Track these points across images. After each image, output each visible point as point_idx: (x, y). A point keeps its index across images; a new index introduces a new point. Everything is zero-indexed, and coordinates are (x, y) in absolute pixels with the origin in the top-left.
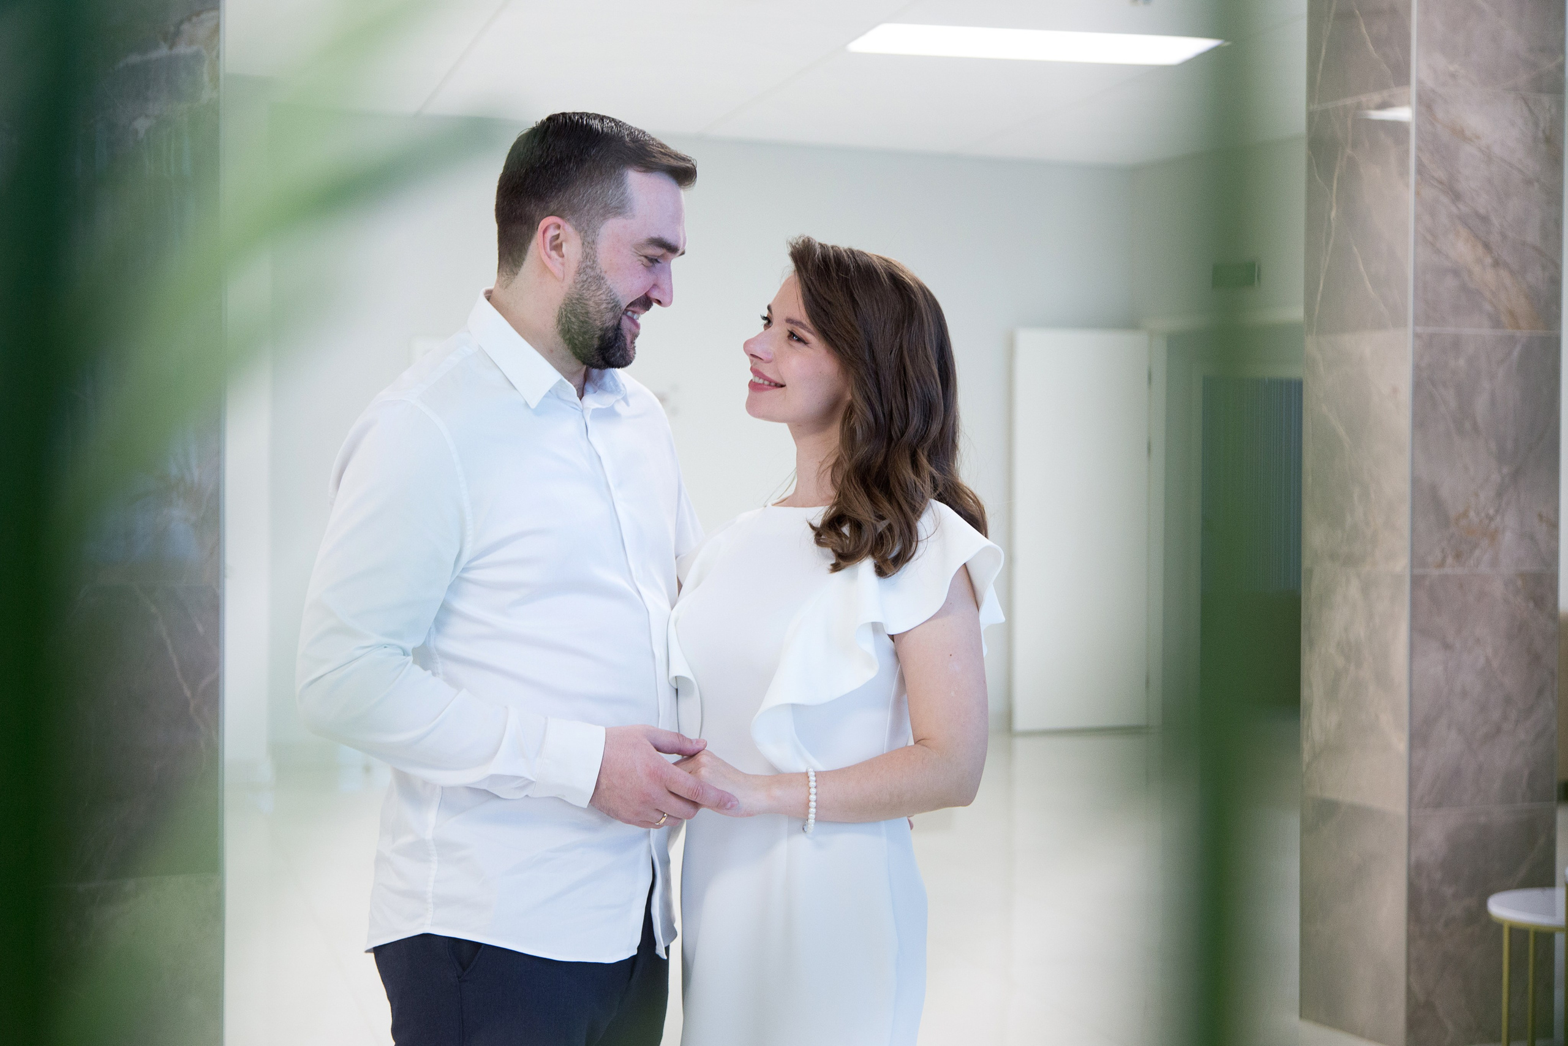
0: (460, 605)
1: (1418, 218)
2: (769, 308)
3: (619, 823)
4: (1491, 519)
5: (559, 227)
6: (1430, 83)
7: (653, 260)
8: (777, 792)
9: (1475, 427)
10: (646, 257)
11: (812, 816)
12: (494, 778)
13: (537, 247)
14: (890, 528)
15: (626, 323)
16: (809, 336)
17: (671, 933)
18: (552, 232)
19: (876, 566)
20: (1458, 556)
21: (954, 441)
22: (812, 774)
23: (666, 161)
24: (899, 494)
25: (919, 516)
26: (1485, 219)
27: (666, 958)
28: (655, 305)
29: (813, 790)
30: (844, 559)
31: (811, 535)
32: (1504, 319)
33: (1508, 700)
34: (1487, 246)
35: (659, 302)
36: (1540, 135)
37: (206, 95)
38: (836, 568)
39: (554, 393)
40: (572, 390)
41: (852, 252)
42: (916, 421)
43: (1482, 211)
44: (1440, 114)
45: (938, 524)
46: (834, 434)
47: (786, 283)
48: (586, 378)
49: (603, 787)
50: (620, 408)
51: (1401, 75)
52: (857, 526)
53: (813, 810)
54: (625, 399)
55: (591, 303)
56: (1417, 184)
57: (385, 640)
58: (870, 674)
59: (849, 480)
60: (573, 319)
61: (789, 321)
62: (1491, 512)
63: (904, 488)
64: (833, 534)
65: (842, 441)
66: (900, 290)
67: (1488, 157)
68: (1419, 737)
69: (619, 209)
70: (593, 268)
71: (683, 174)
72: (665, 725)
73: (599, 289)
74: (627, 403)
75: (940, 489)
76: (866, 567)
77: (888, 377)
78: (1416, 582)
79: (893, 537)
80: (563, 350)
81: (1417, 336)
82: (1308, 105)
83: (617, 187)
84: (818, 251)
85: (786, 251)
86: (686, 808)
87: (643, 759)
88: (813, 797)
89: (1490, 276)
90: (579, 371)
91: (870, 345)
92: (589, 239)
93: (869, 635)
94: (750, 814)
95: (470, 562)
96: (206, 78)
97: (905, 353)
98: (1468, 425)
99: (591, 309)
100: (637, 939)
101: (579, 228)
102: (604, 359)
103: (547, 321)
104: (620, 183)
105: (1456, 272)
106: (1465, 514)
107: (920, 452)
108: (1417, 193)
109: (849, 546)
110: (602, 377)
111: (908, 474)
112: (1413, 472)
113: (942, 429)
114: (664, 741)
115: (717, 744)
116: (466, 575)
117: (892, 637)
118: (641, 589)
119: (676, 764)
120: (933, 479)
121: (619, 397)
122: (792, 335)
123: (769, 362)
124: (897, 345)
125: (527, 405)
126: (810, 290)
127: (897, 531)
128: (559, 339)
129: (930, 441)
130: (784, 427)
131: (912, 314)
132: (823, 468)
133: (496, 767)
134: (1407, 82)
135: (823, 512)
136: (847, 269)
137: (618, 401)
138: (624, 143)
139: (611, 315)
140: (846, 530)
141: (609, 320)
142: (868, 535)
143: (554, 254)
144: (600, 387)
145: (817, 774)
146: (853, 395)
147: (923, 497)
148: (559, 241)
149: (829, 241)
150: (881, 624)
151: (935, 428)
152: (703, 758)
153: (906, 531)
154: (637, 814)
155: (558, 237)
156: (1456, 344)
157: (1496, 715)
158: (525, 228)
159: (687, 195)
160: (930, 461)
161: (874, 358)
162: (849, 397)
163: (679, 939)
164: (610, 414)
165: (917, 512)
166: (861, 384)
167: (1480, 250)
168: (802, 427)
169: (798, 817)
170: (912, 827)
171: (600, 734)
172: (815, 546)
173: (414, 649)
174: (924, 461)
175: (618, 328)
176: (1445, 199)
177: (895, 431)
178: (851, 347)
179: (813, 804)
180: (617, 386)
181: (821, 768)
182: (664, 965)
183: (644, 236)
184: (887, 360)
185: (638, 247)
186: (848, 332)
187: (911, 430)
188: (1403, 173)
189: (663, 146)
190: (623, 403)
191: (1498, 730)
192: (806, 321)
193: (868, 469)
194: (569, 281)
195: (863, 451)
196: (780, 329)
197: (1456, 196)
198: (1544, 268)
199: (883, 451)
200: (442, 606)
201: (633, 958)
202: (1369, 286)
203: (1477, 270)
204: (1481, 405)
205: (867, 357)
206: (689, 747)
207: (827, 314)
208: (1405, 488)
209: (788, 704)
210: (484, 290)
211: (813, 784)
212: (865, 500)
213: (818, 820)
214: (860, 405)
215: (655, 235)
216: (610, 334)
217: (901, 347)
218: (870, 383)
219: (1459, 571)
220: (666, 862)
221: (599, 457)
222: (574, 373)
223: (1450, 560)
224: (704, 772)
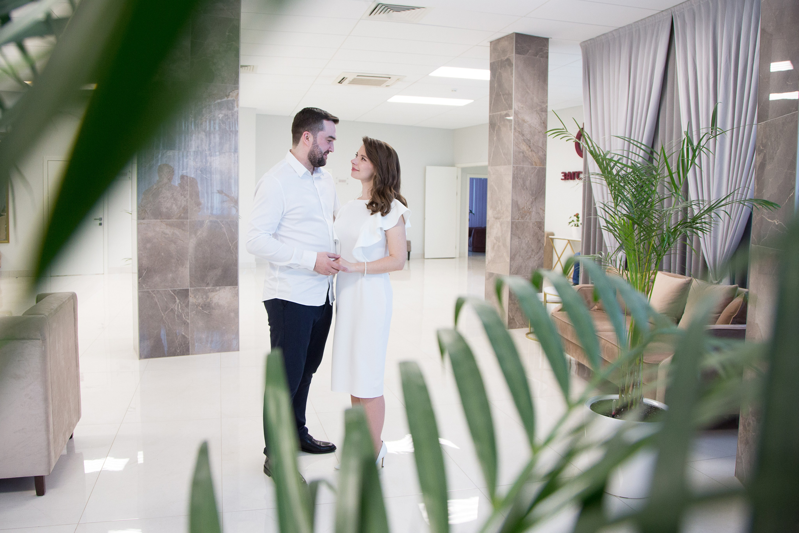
0: (283, 223)
1: (514, 139)
2: (357, 153)
3: (321, 274)
4: (530, 209)
5: (308, 134)
6: (517, 109)
7: (330, 141)
8: (357, 267)
9: (527, 188)
10: (328, 140)
11: (365, 273)
12: (291, 264)
13: (303, 139)
14: (384, 205)
15: (324, 156)
16: (366, 159)
17: (333, 299)
18: (306, 135)
19: (381, 214)
20: (522, 217)
21: (400, 186)
22: (365, 263)
23: (332, 118)
24: (387, 197)
25: (391, 202)
26: (529, 140)
27: (331, 305)
28: (330, 152)
29: (366, 267)
30: (374, 212)
31: (366, 206)
32: (534, 163)
33: (533, 250)
34: (530, 147)
35: (331, 151)
36: (542, 122)
37: (236, 109)
38: (372, 214)
39: (305, 174)
40: (310, 173)
41: (377, 140)
42: (391, 180)
43: (529, 139)
44: (519, 116)
45: (396, 204)
46: (371, 183)
47: (361, 147)
48: (314, 169)
49: (316, 266)
50: (322, 177)
51: (510, 107)
52: (377, 204)
53: (366, 271)
54: (323, 174)
55: (316, 152)
56: (514, 132)
57: (265, 232)
58: (380, 239)
59: (375, 194)
60: (312, 156)
61: (362, 155)
62: (530, 207)
63: (388, 195)
64: (371, 206)
65: (373, 184)
66: (388, 150)
67: (530, 126)
68: (512, 258)
69: (322, 129)
70: (316, 144)
71: (336, 121)
72: (332, 251)
73: (317, 148)
74: (323, 176)
75: (396, 196)
76: (379, 214)
77: (385, 169)
78: (512, 223)
79: (385, 207)
80: (309, 163)
81: (513, 167)
82: (489, 114)
83: (322, 124)
84: (369, 140)
85: (362, 139)
86: (336, 271)
87: (325, 260)
88: (366, 268)
89: (530, 153)
90: (312, 168)
91: (381, 162)
92: (315, 137)
93: (380, 230)
94: (351, 272)
95: (285, 214)
96: (235, 105)
97: (389, 164)
98: (525, 187)
99: (316, 153)
100: (325, 301)
101: (312, 134)
102: (319, 165)
103: (305, 156)
104: (322, 123)
105: (523, 153)
106: (524, 208)
107: (391, 187)
108: (514, 134)
109: (375, 209)
110: (317, 169)
111: (389, 192)
112: (512, 198)
113: (397, 182)
114: (331, 255)
115: (344, 256)
116: (285, 217)
117: (385, 231)
118: (326, 219)
119: (333, 261)
120: (395, 194)
121: (321, 174)
122: (363, 158)
123: (357, 165)
124: (387, 162)
125: (299, 176)
126: (367, 148)
127: (386, 206)
128: (308, 160)
129: (394, 185)
130: (360, 181)
131: (390, 155)
132: (369, 190)
133: (291, 262)
134: (512, 109)
135: (369, 201)
136: (376, 144)
137: (321, 175)
138: (322, 114)
139: (320, 155)
140: (374, 205)
141: (320, 156)
142: (379, 206)
143: (307, 140)
144: (317, 172)
145: (367, 263)
146: (376, 173)
147: (392, 198)
148: (308, 137)
149: (372, 138)
150: (382, 228)
151: (395, 182)
152: (340, 259)
153: (388, 206)
154: (325, 272)
155: (308, 136)
156: (523, 169)
157: (530, 254)
158: (299, 135)
159: (336, 126)
160: (394, 189)
161: (381, 165)
162: (375, 174)
163: (335, 301)
164: (319, 178)
165: (391, 201)
166: (378, 171)
167: (528, 147)
168: (363, 180)
169: (363, 272)
170: (389, 274)
171: (316, 254)
172: (367, 209)
173: (273, 234)
174: (392, 189)
175: (322, 158)
176: (520, 136)
177: (386, 182)
178: (376, 162)
179: (366, 270)
180: (321, 171)
181: (369, 261)
182: (331, 307)
183: (328, 136)
184: (384, 166)
185: (326, 138)
186: (375, 158)
187: (390, 182)
188: (511, 130)
189: (331, 115)
190: (322, 175)
191: (530, 257)
192: (366, 156)
193: (379, 191)
194: (311, 146)
195: (378, 186)
196: (360, 158)
197: (523, 135)
198: (543, 152)
199: (383, 187)
200: (279, 224)
201: (324, 305)
202: (503, 155)
203: (527, 152)
204: (528, 183)
205: (380, 164)
206: (337, 257)
207: (371, 154)
208: (510, 201)
209: (360, 247)
210: (289, 149)
211: (366, 265)
212: (379, 198)
213: (367, 273)
214: (378, 175)
215: (330, 135)
216: (321, 159)
217: (388, 163)
218: (380, 170)
219: (522, 221)
220: (332, 283)
221: (316, 189)
222: (310, 169)
223: (520, 218)
224: (340, 263)
